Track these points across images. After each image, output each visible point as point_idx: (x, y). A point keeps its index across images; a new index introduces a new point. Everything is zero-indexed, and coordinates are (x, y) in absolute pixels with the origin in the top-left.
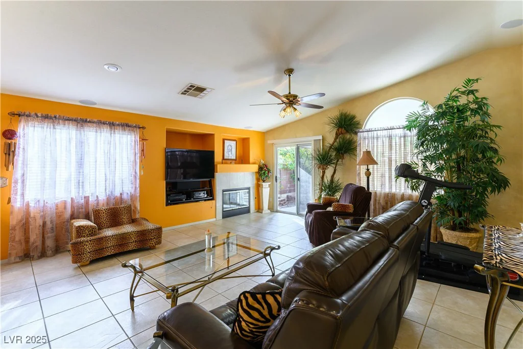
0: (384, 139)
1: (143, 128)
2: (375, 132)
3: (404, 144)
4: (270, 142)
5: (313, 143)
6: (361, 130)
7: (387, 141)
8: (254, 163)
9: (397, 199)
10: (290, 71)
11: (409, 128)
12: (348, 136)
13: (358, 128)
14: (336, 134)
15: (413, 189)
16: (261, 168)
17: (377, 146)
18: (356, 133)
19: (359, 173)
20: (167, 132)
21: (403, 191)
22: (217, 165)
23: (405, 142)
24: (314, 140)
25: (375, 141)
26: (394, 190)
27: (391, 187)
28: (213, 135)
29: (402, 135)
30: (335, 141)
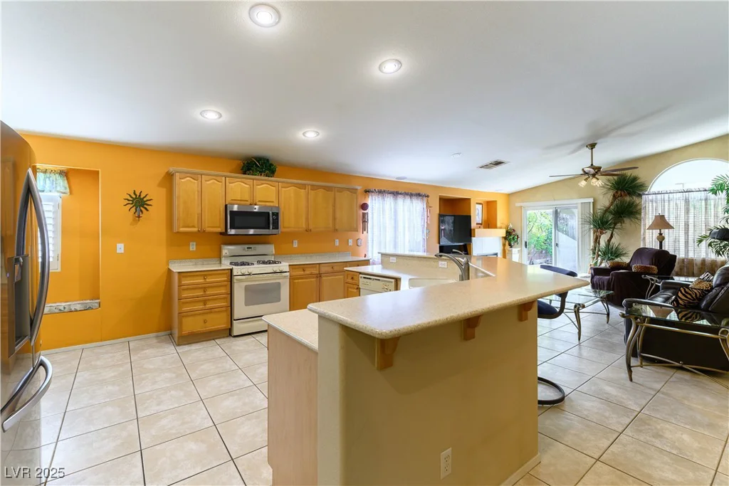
0: (678, 202)
1: (428, 196)
2: (667, 195)
3: (706, 208)
4: (518, 205)
5: (579, 206)
6: (646, 193)
7: (682, 205)
8: (501, 228)
9: (696, 265)
10: (592, 146)
11: (714, 192)
12: (628, 199)
13: (642, 190)
14: (614, 196)
15: (718, 253)
16: (509, 233)
17: (669, 209)
18: (640, 196)
19: (644, 238)
20: (440, 199)
21: (703, 255)
22: (474, 230)
23: (706, 205)
24: (582, 203)
25: (666, 204)
26: (691, 255)
27: (687, 252)
28: (469, 199)
29: (703, 198)
30: (612, 204)
